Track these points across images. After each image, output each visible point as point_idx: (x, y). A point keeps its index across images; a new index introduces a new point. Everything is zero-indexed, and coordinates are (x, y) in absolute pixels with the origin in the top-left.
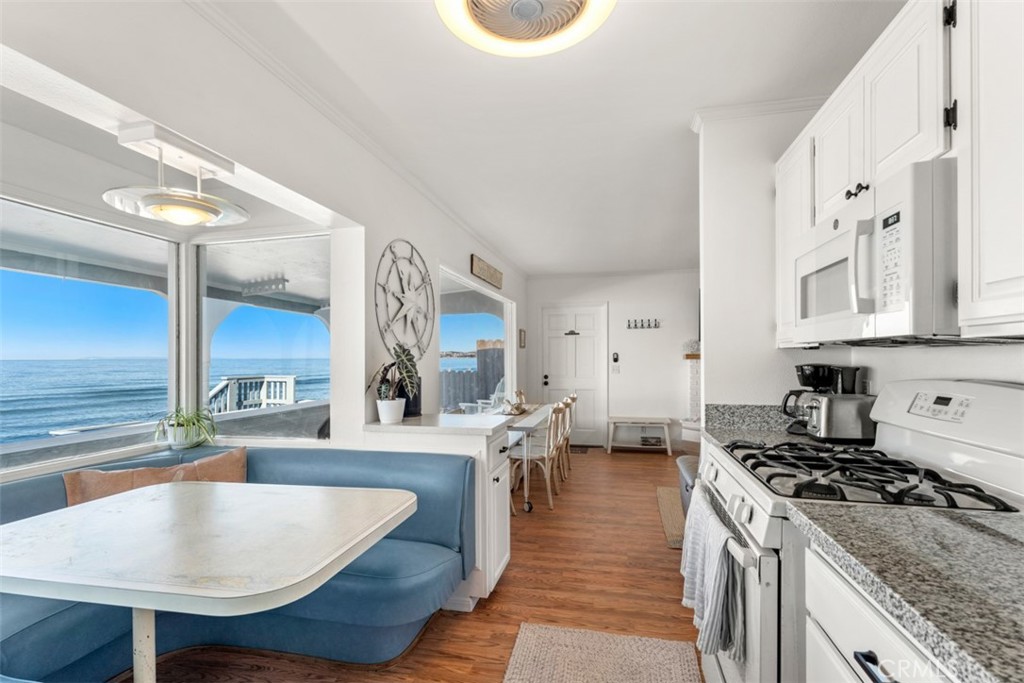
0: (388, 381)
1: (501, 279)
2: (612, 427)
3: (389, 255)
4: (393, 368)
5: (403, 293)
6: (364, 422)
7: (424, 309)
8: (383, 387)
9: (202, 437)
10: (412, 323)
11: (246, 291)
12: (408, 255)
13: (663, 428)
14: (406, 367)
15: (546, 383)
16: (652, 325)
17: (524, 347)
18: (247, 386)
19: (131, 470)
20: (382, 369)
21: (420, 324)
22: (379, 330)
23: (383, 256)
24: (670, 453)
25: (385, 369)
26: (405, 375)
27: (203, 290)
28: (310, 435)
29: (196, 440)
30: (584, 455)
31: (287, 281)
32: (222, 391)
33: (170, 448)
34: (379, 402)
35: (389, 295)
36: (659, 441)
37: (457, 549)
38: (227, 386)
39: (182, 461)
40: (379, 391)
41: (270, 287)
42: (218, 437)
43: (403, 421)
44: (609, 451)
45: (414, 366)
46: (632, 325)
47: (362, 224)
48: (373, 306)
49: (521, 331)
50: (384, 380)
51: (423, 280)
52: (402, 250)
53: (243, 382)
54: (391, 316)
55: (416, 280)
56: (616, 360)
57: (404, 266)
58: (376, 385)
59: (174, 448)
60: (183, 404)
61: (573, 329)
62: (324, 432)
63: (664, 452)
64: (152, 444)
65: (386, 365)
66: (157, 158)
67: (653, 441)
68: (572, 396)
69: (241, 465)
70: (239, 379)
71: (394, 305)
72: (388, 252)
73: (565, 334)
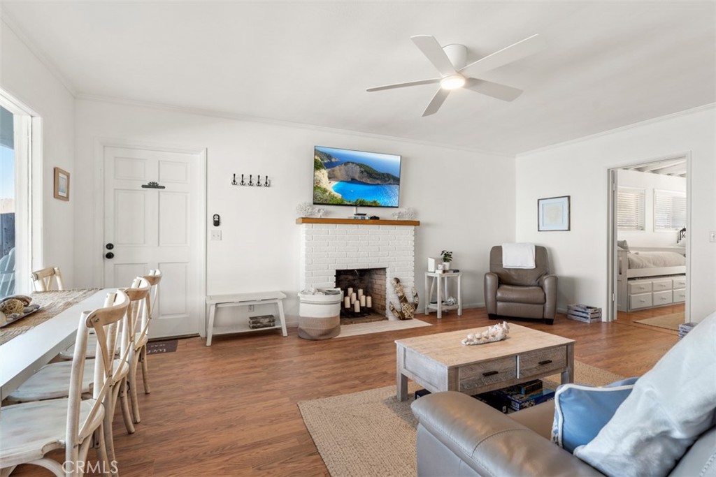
2: (213, 309)
13: (276, 304)
15: (110, 256)
16: (263, 182)
17: (66, 197)
24: (285, 333)
30: (171, 355)
36: (272, 319)
44: (209, 342)
46: (239, 181)
49: (56, 170)
56: (217, 223)
61: (156, 180)
63: (277, 332)
67: (266, 321)
68: (151, 274)
73: (143, 186)
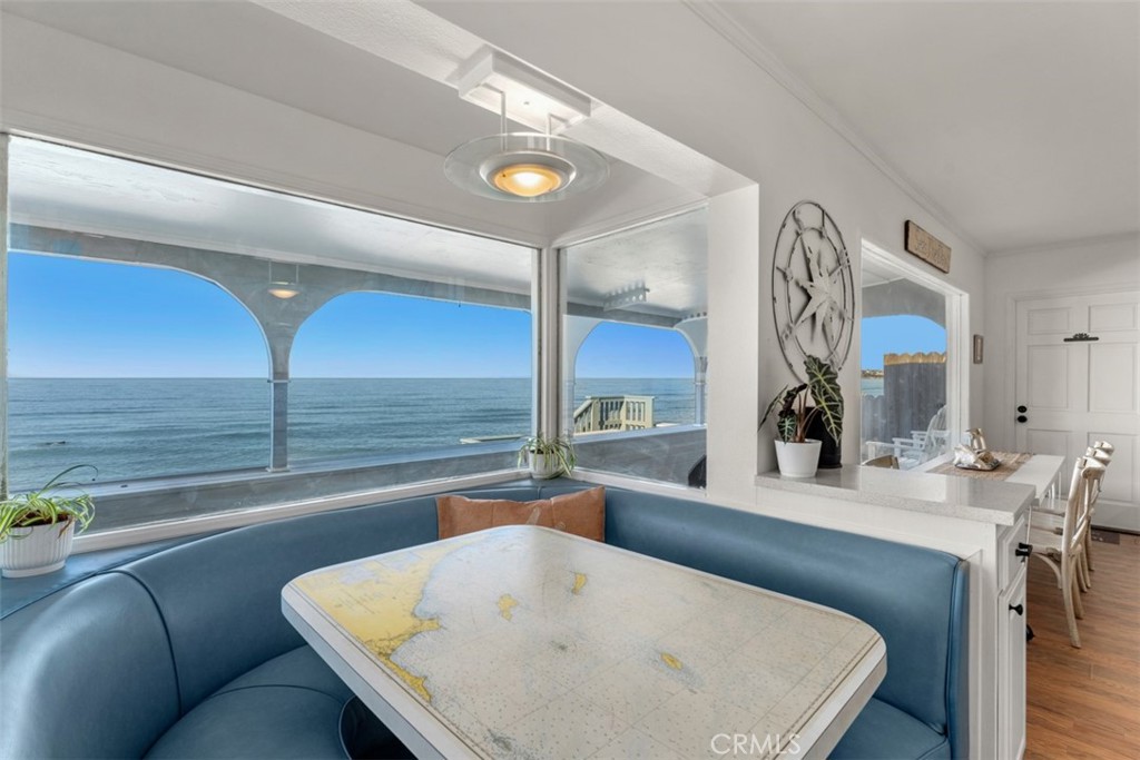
0: (793, 411)
1: (949, 257)
3: (791, 225)
4: (802, 393)
5: (811, 280)
6: (756, 473)
7: (840, 304)
8: (787, 423)
9: (561, 467)
10: (823, 325)
11: (607, 304)
12: (817, 225)
14: (825, 393)
15: (1022, 419)
17: (981, 361)
18: (607, 407)
19: (492, 501)
20: (784, 395)
21: (835, 326)
22: (777, 336)
23: (784, 226)
25: (789, 394)
26: (824, 404)
27: (564, 306)
28: (680, 481)
29: (554, 470)
31: (648, 290)
32: (586, 410)
33: (530, 477)
34: (779, 444)
35: (792, 284)
37: (939, 728)
38: (590, 405)
39: (539, 497)
40: (780, 427)
41: (631, 299)
42: (576, 469)
43: (817, 475)
45: (837, 390)
47: (756, 180)
48: (770, 300)
49: (975, 337)
50: (787, 412)
51: (838, 261)
52: (810, 217)
53: (604, 401)
54: (795, 313)
55: (829, 260)
57: (811, 240)
58: (774, 419)
59: (534, 477)
60: (544, 429)
61: (1084, 331)
62: (697, 477)
64: (516, 471)
65: (790, 388)
66: (499, 112)
69: (598, 510)
70: (601, 399)
71: (798, 299)
72: (790, 222)
73: (1066, 340)
